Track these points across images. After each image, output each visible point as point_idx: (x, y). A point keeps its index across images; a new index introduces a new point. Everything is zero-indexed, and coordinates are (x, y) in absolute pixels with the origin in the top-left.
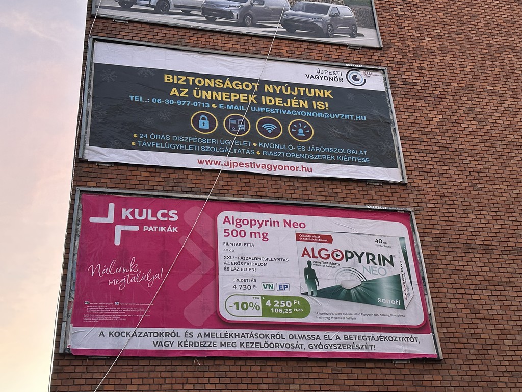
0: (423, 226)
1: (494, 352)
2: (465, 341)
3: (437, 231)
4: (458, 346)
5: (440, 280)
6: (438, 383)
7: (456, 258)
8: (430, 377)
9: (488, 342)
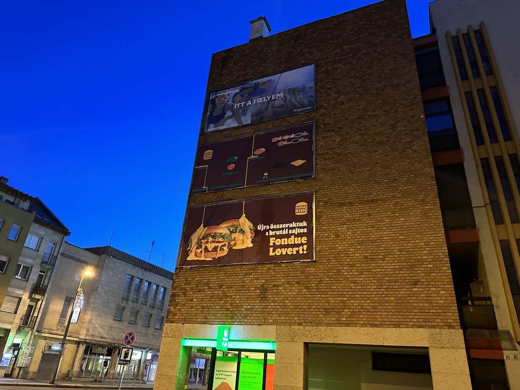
2: (330, 251)
3: (327, 199)
4: (325, 254)
5: (323, 223)
6: (312, 272)
7: (333, 211)
8: (309, 269)
9: (341, 250)
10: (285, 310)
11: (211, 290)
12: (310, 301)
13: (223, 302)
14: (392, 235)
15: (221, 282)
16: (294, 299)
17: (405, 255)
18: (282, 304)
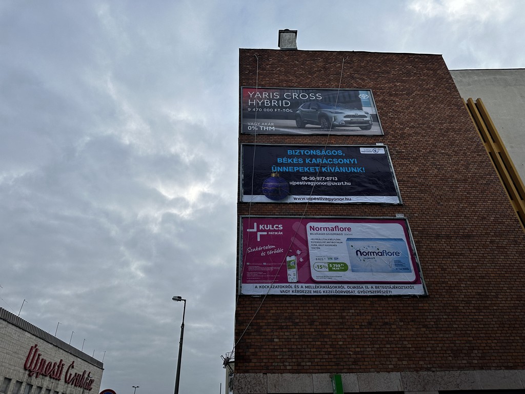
0: (413, 226)
1: (456, 291)
2: (440, 285)
3: (421, 229)
4: (436, 288)
5: (424, 254)
6: (427, 308)
7: (432, 242)
8: (422, 305)
9: (452, 285)
10: (406, 352)
11: (298, 327)
12: (433, 342)
13: (319, 343)
14: (498, 272)
15: (311, 317)
16: (412, 339)
17: (516, 294)
18: (400, 346)
